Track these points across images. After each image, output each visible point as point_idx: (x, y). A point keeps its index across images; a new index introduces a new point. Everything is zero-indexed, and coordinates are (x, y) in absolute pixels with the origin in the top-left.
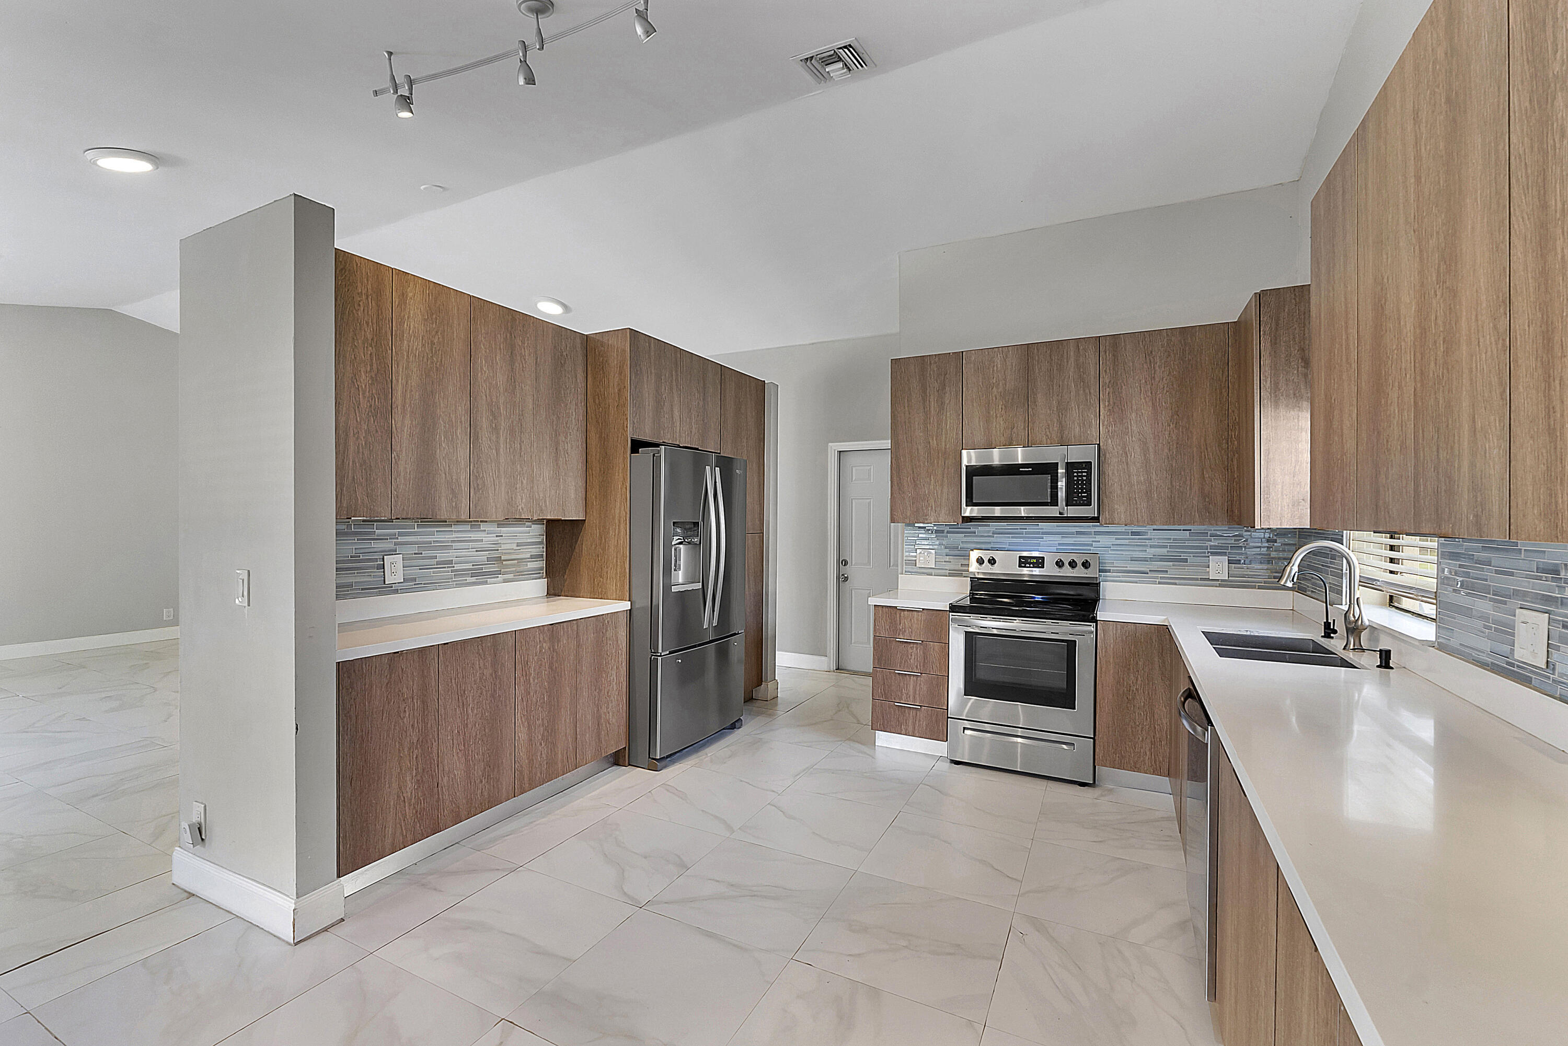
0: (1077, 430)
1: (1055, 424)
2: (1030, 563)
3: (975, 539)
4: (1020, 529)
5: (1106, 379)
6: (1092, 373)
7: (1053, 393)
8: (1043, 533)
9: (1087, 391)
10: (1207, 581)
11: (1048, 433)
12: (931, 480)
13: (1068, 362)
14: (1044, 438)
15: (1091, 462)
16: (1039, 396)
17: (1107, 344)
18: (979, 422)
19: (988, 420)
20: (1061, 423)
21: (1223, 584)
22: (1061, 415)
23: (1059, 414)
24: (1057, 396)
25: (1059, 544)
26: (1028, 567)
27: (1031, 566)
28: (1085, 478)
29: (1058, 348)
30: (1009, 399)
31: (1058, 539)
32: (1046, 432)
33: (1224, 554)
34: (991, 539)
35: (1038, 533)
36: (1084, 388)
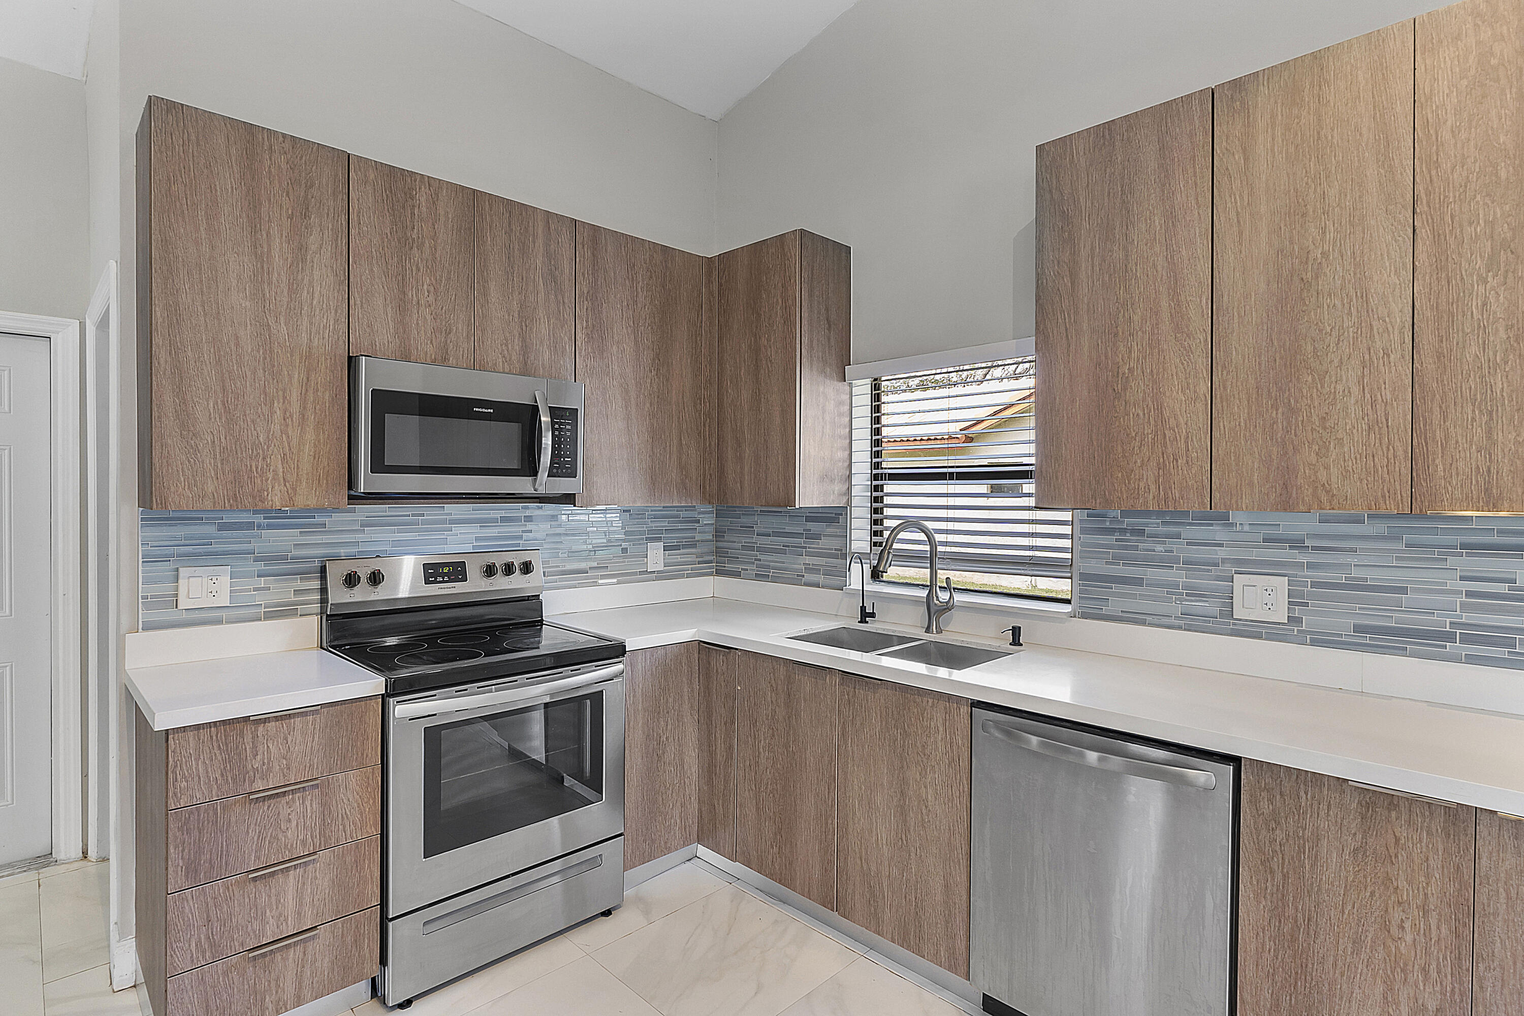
0: (547, 356)
1: (516, 341)
2: (443, 575)
3: (326, 539)
4: (413, 515)
5: (584, 286)
6: (567, 271)
7: (513, 287)
8: (453, 522)
9: (560, 297)
10: (646, 575)
11: (506, 352)
12: (272, 412)
13: (534, 243)
14: (501, 360)
15: (577, 409)
16: (492, 285)
17: (586, 234)
18: (385, 306)
19: (402, 307)
20: (524, 340)
21: (660, 576)
22: (524, 328)
23: (522, 325)
24: (519, 294)
25: (477, 539)
26: (440, 582)
27: (446, 579)
28: (568, 433)
29: (521, 214)
30: (441, 276)
31: (474, 530)
32: (503, 350)
33: (658, 539)
34: (359, 537)
35: (444, 522)
36: (555, 292)
